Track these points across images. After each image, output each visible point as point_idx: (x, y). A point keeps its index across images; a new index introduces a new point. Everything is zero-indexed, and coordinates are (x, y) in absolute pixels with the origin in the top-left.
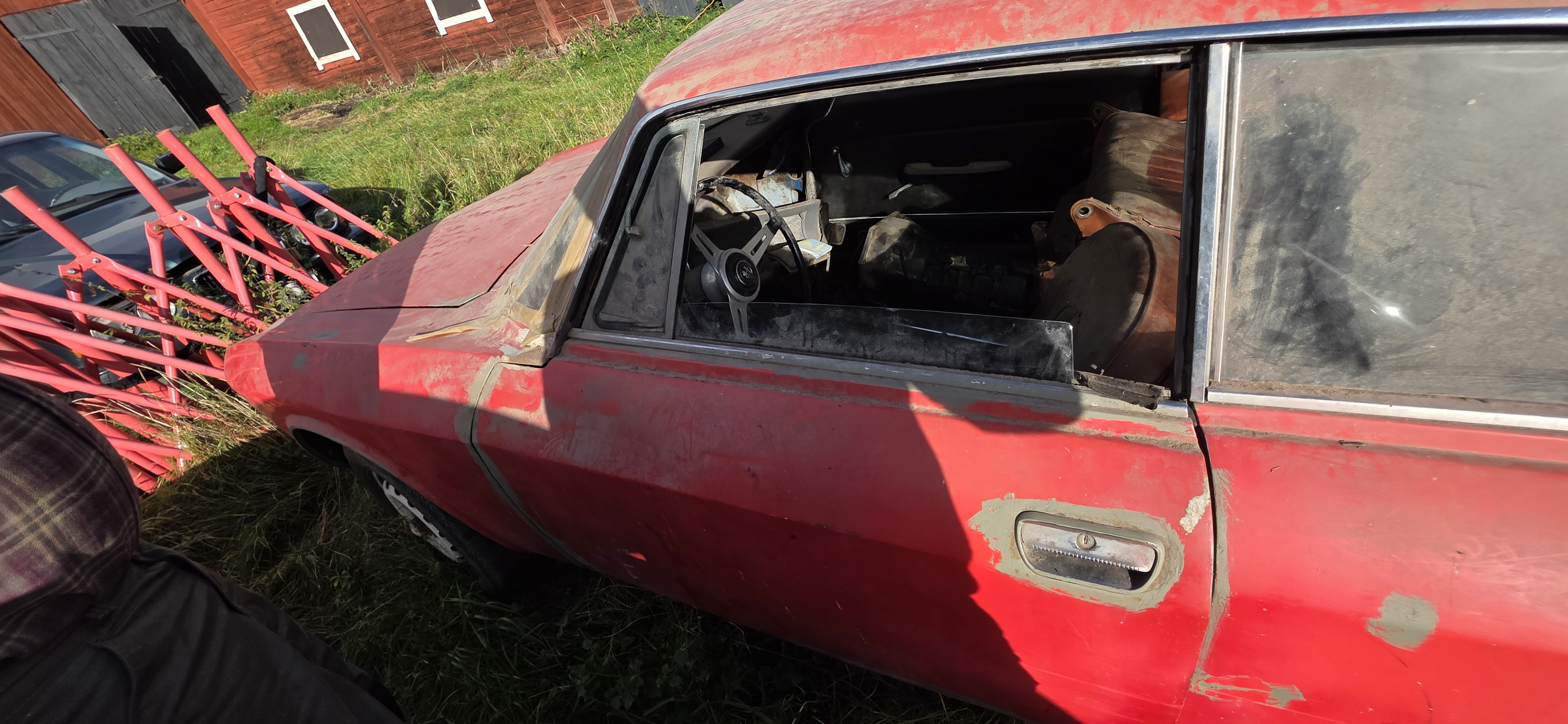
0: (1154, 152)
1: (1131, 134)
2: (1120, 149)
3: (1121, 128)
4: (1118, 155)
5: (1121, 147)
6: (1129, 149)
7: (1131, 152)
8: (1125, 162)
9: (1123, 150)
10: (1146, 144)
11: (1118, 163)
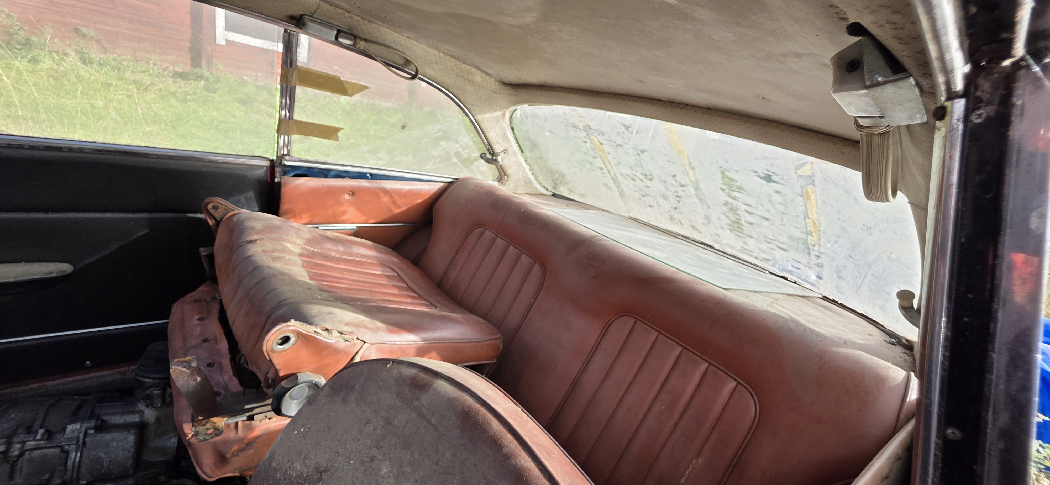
0: (301, 255)
1: (268, 235)
2: (263, 251)
3: (253, 228)
4: (264, 258)
5: (263, 248)
6: (274, 251)
7: (277, 254)
8: (277, 265)
9: (267, 252)
10: (289, 246)
11: (270, 267)
